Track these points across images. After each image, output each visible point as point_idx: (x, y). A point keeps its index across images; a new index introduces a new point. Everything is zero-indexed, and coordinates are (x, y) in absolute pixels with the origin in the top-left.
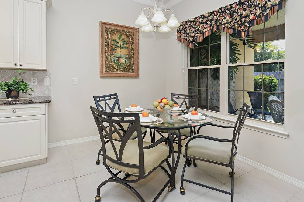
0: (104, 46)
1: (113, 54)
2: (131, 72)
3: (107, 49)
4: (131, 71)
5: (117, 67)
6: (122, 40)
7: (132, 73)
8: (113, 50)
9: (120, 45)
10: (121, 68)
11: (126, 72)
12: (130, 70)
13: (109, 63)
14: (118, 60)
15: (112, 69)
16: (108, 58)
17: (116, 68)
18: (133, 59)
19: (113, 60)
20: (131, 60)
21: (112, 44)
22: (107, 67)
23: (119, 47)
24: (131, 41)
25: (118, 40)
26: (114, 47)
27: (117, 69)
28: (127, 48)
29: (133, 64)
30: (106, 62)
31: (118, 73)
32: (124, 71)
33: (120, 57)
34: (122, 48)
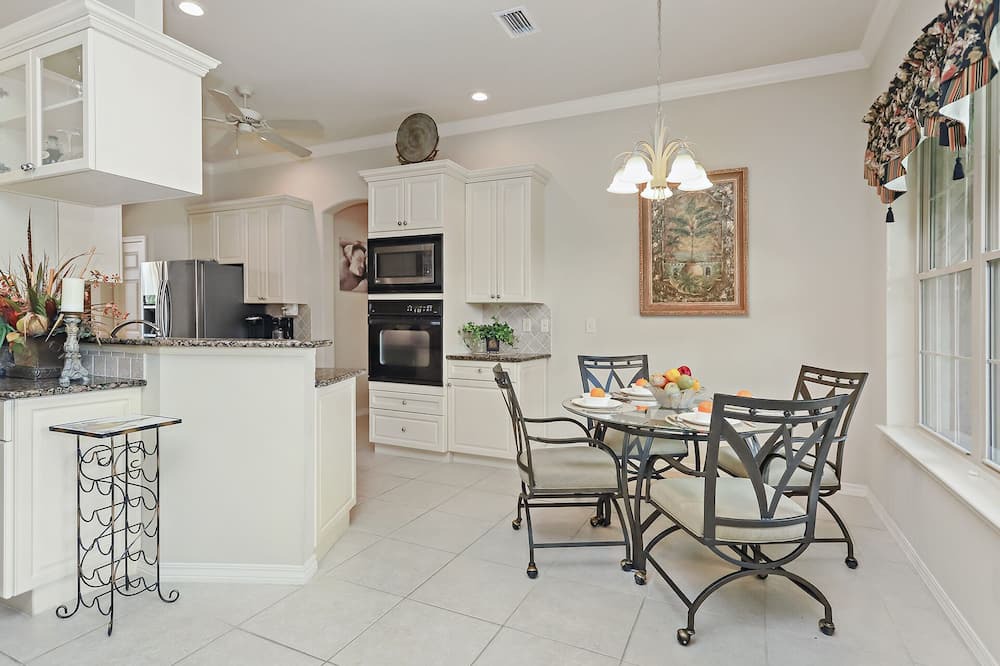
0: (650, 236)
1: (672, 256)
2: (723, 300)
3: (656, 245)
4: (724, 296)
5: (684, 289)
6: (698, 211)
7: (728, 303)
8: (672, 243)
9: (692, 228)
10: (693, 289)
11: (710, 300)
12: (720, 294)
13: (661, 279)
14: (685, 269)
15: (670, 294)
16: (658, 268)
17: (682, 291)
18: (732, 261)
19: (672, 272)
20: (725, 263)
21: (671, 230)
22: (656, 291)
23: (688, 234)
24: (725, 210)
25: (687, 216)
26: (674, 235)
27: (682, 294)
28: (711, 232)
29: (732, 275)
30: (654, 277)
31: (685, 303)
32: (704, 297)
33: (693, 262)
34: (697, 236)
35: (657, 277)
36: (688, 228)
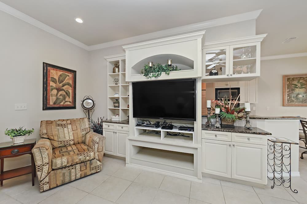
0: (286, 88)
1: (293, 93)
3: (288, 90)
6: (301, 83)
8: (293, 90)
10: (299, 100)
11: (304, 103)
13: (290, 98)
14: (297, 96)
15: (292, 101)
16: (289, 95)
17: (296, 101)
19: (293, 96)
21: (292, 87)
22: (288, 101)
23: (297, 88)
25: (297, 84)
26: (294, 88)
28: (304, 88)
31: (297, 104)
32: (302, 102)
33: (299, 94)
34: (300, 88)
35: (288, 98)
36: (298, 86)
